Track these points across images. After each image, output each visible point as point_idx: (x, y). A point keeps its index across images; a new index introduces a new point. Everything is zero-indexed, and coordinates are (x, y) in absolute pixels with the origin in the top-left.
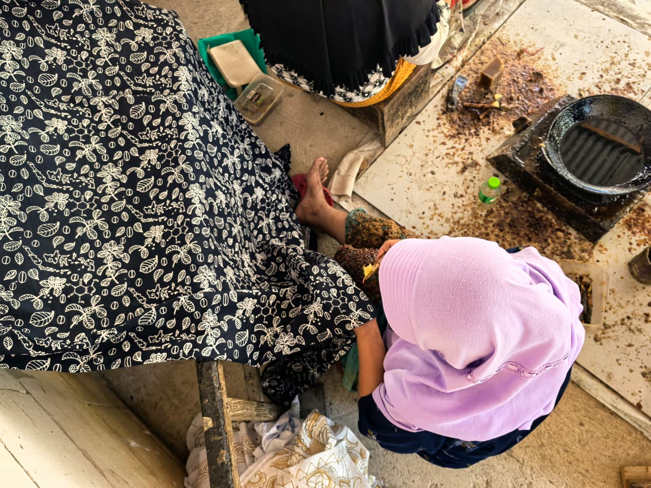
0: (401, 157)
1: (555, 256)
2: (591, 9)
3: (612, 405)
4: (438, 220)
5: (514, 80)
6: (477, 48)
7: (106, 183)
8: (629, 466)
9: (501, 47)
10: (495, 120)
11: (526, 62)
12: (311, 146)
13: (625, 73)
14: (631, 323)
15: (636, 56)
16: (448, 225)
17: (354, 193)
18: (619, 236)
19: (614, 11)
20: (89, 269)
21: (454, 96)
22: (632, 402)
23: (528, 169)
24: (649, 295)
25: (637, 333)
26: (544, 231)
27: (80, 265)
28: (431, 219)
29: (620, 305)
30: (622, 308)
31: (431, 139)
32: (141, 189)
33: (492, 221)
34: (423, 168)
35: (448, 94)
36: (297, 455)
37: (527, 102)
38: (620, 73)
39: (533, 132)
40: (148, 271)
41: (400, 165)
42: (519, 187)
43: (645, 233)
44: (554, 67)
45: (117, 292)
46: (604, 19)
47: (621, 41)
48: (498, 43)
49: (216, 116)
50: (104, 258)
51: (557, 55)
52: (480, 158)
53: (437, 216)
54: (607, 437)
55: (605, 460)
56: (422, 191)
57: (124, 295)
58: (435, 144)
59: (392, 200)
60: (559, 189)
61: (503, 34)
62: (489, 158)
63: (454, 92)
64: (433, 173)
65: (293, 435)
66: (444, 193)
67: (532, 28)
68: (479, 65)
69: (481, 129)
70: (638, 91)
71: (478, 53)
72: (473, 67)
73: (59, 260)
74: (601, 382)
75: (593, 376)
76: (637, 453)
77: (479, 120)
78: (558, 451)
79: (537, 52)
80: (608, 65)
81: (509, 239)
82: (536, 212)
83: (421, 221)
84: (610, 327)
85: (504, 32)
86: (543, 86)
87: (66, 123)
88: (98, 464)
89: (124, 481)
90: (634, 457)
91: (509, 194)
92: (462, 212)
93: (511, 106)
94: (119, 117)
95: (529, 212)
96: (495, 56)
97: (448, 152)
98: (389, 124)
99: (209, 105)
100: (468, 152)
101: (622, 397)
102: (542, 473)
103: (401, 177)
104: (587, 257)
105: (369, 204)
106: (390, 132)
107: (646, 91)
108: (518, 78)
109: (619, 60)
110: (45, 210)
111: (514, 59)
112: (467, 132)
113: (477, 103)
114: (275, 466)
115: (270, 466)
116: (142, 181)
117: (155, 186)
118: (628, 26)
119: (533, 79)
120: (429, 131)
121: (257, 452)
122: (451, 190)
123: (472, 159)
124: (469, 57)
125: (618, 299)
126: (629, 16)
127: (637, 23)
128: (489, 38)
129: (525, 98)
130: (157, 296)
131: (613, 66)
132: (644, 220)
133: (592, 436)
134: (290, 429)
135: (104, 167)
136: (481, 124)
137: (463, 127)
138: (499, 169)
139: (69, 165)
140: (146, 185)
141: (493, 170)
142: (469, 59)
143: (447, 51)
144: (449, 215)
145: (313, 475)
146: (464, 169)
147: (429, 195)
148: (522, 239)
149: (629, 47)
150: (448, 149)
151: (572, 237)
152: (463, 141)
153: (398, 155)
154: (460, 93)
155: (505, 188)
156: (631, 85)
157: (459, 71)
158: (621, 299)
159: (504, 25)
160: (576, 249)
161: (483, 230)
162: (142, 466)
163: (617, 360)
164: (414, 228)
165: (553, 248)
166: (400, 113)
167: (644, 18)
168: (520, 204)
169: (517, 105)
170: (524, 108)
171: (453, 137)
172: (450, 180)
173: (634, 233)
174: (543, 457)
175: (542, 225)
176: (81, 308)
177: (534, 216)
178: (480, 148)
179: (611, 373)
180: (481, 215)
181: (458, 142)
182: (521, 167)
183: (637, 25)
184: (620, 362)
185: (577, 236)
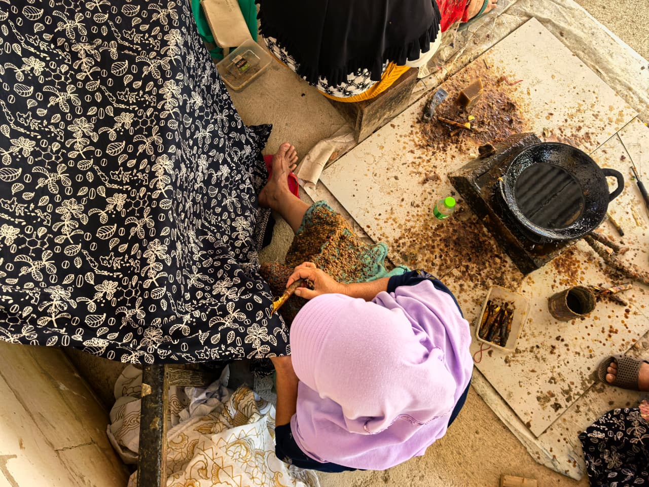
0: (370, 156)
1: (488, 279)
2: (572, 53)
3: (506, 420)
4: (392, 224)
5: (489, 105)
6: (462, 65)
7: (76, 138)
8: (509, 475)
9: (484, 70)
10: (464, 140)
11: (504, 90)
12: (287, 124)
13: (587, 123)
14: (539, 352)
15: (601, 109)
16: (400, 230)
17: (319, 181)
18: (547, 273)
19: (592, 60)
20: (45, 223)
21: (431, 108)
22: (523, 420)
23: (483, 196)
24: (559, 330)
25: (542, 361)
26: (484, 254)
27: (36, 217)
28: (385, 222)
29: (533, 335)
30: (534, 337)
31: (401, 145)
32: (111, 151)
33: (440, 236)
34: (389, 171)
35: (427, 104)
36: (221, 425)
37: (496, 129)
38: (583, 121)
39: (495, 162)
40: (105, 237)
41: (368, 164)
42: (472, 209)
43: (569, 274)
44: (527, 102)
45: (70, 251)
46: (581, 66)
47: (592, 91)
48: (482, 65)
49: (198, 84)
50: (62, 215)
51: (532, 91)
52: (442, 174)
53: (391, 220)
54: (496, 447)
55: (489, 466)
56: (383, 194)
57: (77, 255)
58: (404, 150)
59: (354, 196)
60: (506, 220)
61: (489, 57)
62: (451, 176)
63: (432, 104)
64: (396, 178)
65: (220, 403)
66: (403, 200)
67: (516, 59)
68: (461, 82)
69: (449, 145)
70: (594, 142)
71: (462, 70)
72: (455, 82)
73: (15, 208)
74: (502, 398)
75: (496, 392)
76: (518, 465)
77: (449, 136)
78: (452, 452)
79: (516, 83)
80: (574, 111)
81: (452, 256)
82: (481, 235)
83: (376, 222)
84: (520, 352)
85: (490, 56)
86: (514, 118)
87: (44, 64)
88: (28, 407)
89: (52, 425)
90: (515, 468)
91: (461, 214)
92: (415, 222)
93: (481, 130)
94: (99, 69)
95: (475, 234)
96: (477, 77)
97: (414, 160)
98: (366, 123)
99: (194, 72)
100: (432, 165)
101: (516, 415)
102: (434, 469)
103: (366, 175)
104: (516, 286)
105: (332, 195)
106: (365, 131)
107: (601, 144)
108: (493, 104)
109: (585, 109)
110: (9, 154)
111: (493, 85)
112: (436, 146)
113: (451, 119)
114: (198, 431)
115: (194, 430)
116: (113, 144)
117: (125, 151)
118: (601, 77)
119: (506, 108)
120: (401, 136)
121: (183, 413)
122: (409, 199)
123: (435, 173)
124: (453, 72)
125: (533, 329)
126: (604, 68)
127: (609, 77)
128: (475, 58)
129: (495, 125)
130: (109, 264)
131: (578, 113)
132: (571, 262)
133: (483, 444)
134: (218, 397)
135: (76, 120)
136: (450, 140)
137: (434, 140)
138: (457, 189)
139: (40, 111)
140: (116, 149)
141: (451, 188)
142: (453, 75)
143: (436, 63)
144: (402, 222)
145: (232, 445)
146: (425, 181)
147: (387, 199)
148: (463, 258)
149: (597, 98)
150: (415, 158)
151: (507, 265)
152: (431, 153)
153: (368, 154)
154: (438, 106)
155: (458, 206)
156: (590, 135)
157: (441, 83)
158: (535, 329)
159: (492, 48)
160: (508, 277)
161: (430, 242)
162: (69, 410)
163: (520, 382)
164: (368, 227)
165: (488, 272)
166: (378, 115)
167: (617, 74)
168: (469, 225)
169: (487, 130)
170: (492, 134)
171: (422, 147)
172: (410, 188)
173: (559, 272)
174: (439, 456)
175: (484, 248)
176: (31, 260)
177: (478, 239)
178: (444, 164)
179: (512, 393)
180: (432, 228)
181: (426, 153)
182: (477, 192)
183: (609, 79)
184: (521, 384)
185: (512, 265)
